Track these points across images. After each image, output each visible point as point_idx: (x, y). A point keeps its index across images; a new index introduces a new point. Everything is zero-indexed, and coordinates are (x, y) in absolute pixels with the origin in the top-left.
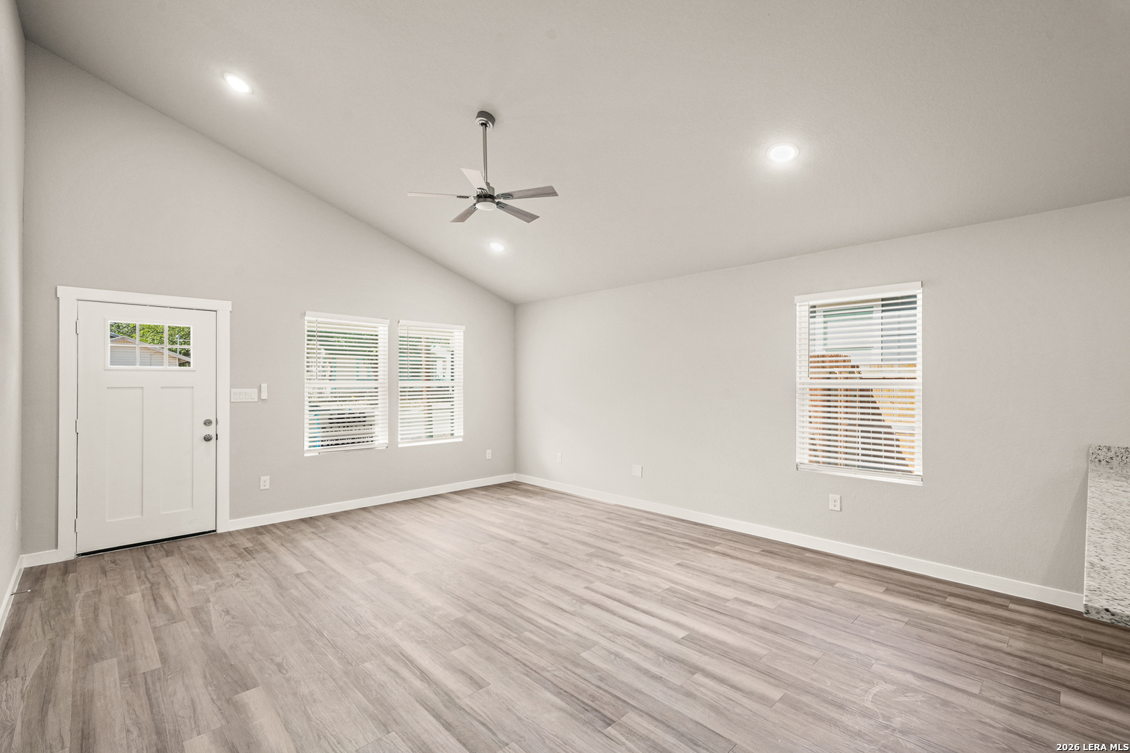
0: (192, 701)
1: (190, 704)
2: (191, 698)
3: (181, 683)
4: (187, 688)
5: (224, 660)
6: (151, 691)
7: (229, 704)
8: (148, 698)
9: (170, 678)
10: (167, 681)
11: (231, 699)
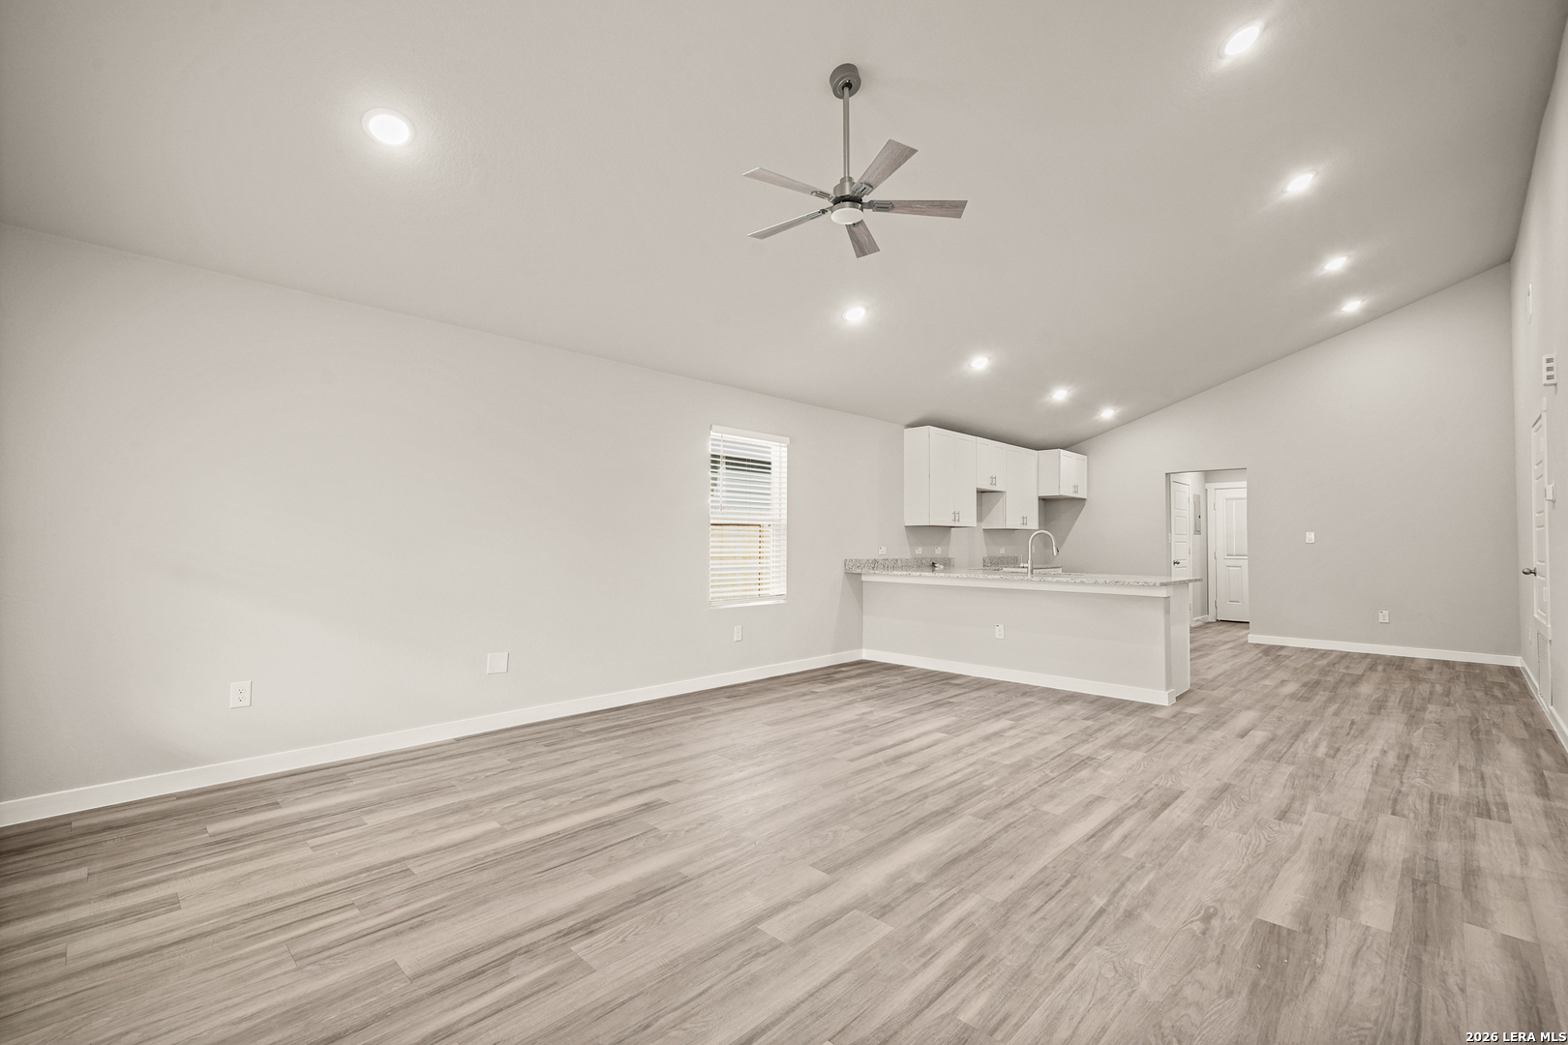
0: (1354, 964)
1: (1359, 962)
2: (1353, 968)
3: (1356, 1000)
4: (1351, 984)
5: (1263, 982)
6: (1411, 1023)
7: (1311, 929)
8: (1420, 1014)
9: (1369, 1020)
10: (1376, 1022)
11: (1304, 931)
